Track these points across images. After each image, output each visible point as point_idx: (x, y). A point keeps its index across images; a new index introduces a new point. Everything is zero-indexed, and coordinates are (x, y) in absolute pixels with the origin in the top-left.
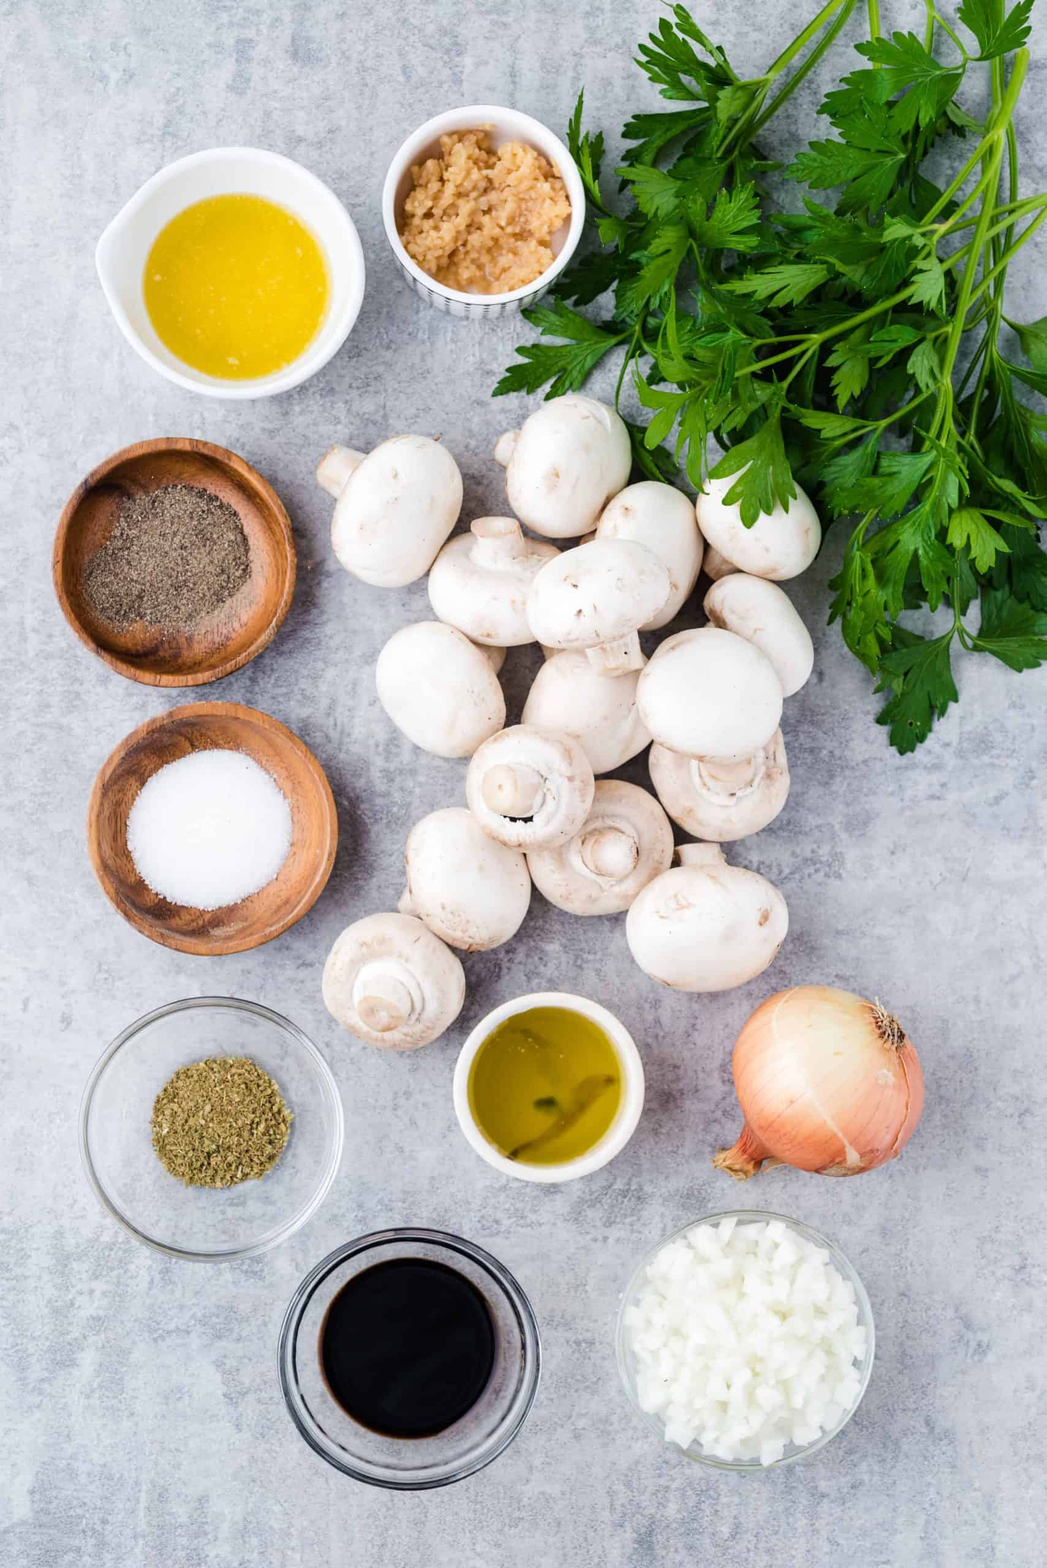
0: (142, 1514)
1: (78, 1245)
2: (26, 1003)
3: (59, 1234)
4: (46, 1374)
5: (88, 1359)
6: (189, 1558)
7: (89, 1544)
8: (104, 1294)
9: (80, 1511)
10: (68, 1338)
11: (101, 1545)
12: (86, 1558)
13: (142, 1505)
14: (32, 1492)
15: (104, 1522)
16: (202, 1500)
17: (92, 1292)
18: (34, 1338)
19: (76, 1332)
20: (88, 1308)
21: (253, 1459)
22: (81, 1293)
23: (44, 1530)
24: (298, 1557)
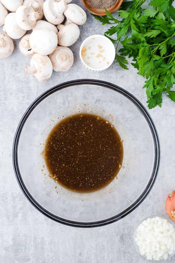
0: (32, 241)
1: (16, 195)
2: (3, 153)
3: (13, 193)
4: (13, 219)
5: (20, 215)
6: (41, 249)
7: (23, 248)
8: (22, 203)
9: (21, 242)
10: (16, 212)
11: (26, 248)
12: (23, 251)
13: (32, 240)
14: (12, 240)
15: (26, 244)
16: (43, 238)
17: (19, 203)
18: (10, 212)
19: (17, 211)
20: (19, 206)
21: (51, 230)
22: (18, 204)
23: (15, 246)
24: (61, 247)
